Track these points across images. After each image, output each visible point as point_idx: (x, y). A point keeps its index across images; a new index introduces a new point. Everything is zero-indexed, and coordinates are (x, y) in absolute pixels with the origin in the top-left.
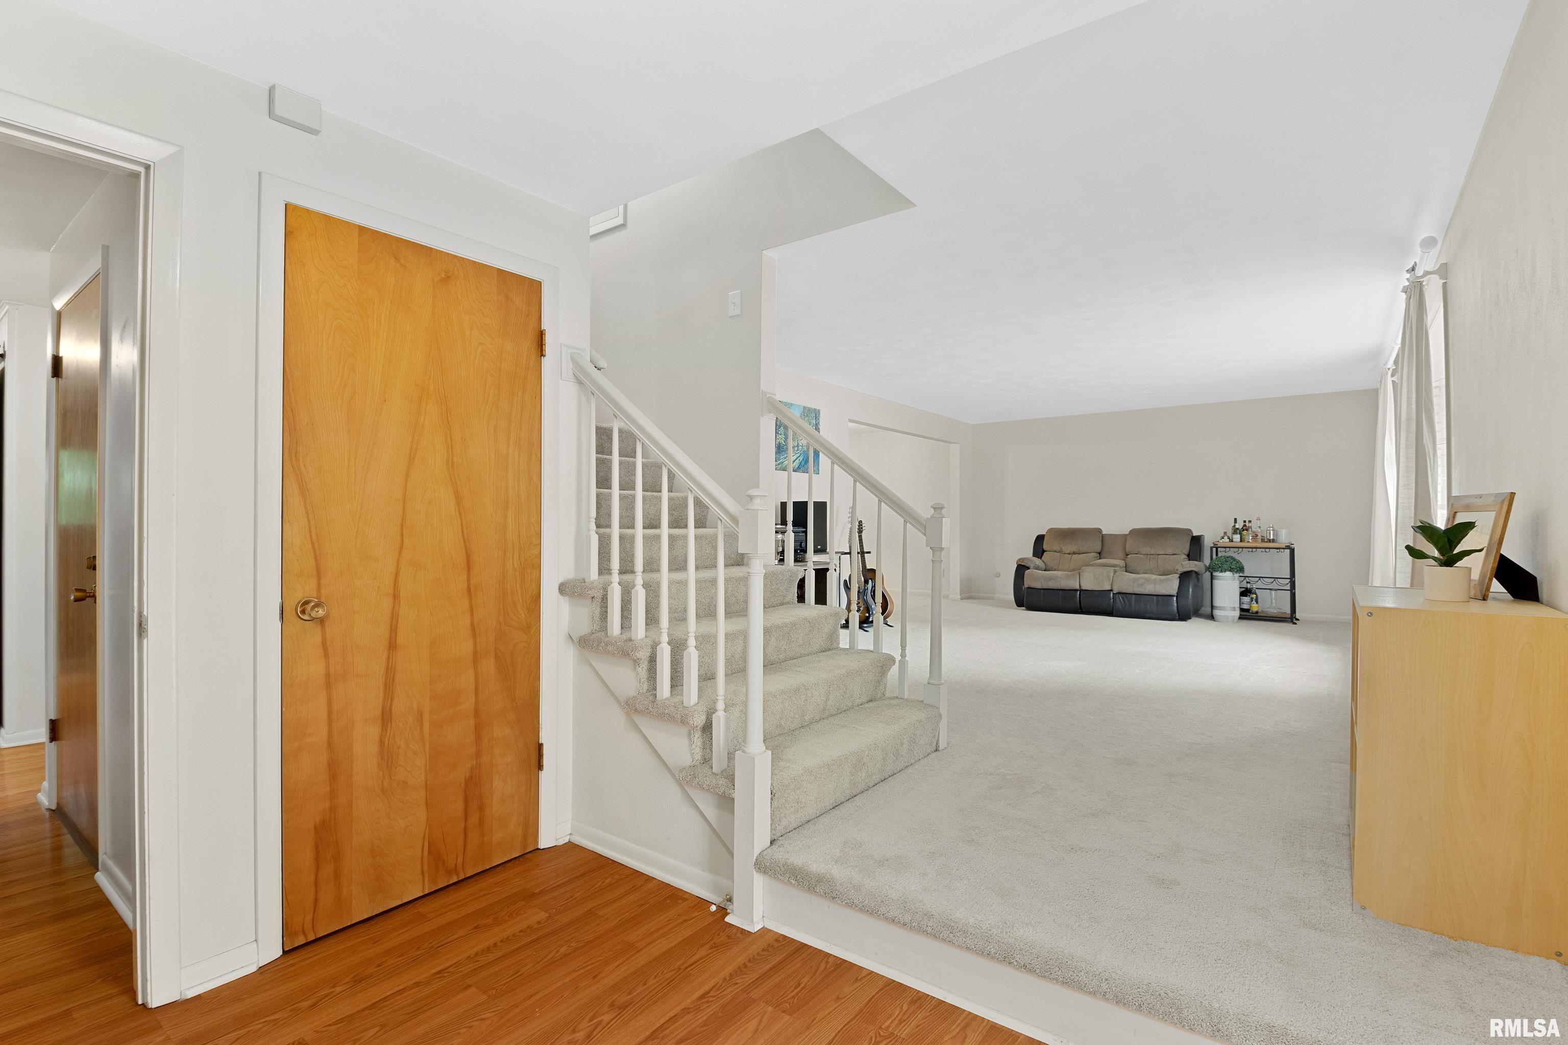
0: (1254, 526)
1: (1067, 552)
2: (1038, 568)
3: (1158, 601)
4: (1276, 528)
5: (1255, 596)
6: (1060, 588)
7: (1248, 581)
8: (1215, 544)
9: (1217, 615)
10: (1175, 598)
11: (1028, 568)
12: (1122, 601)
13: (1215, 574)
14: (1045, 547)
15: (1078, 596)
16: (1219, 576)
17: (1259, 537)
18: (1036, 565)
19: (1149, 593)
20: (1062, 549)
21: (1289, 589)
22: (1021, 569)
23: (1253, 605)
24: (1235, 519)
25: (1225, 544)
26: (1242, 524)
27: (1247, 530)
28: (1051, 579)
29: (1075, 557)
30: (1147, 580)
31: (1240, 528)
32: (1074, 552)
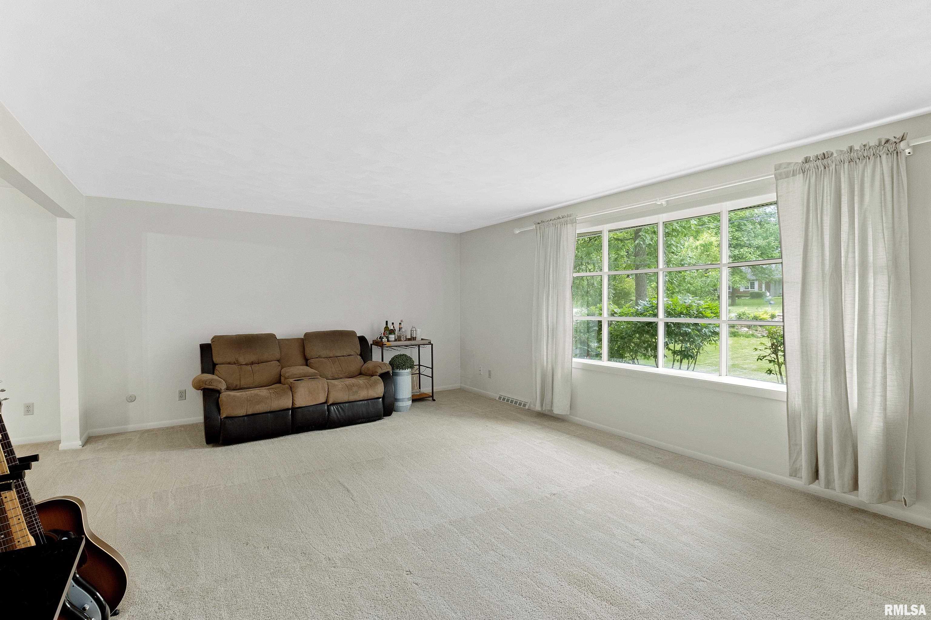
1: (244, 363)
2: (223, 388)
6: (269, 411)
10: (382, 398)
12: (336, 411)
13: (398, 371)
14: (216, 359)
15: (291, 415)
20: (237, 361)
30: (359, 386)
32: (252, 362)
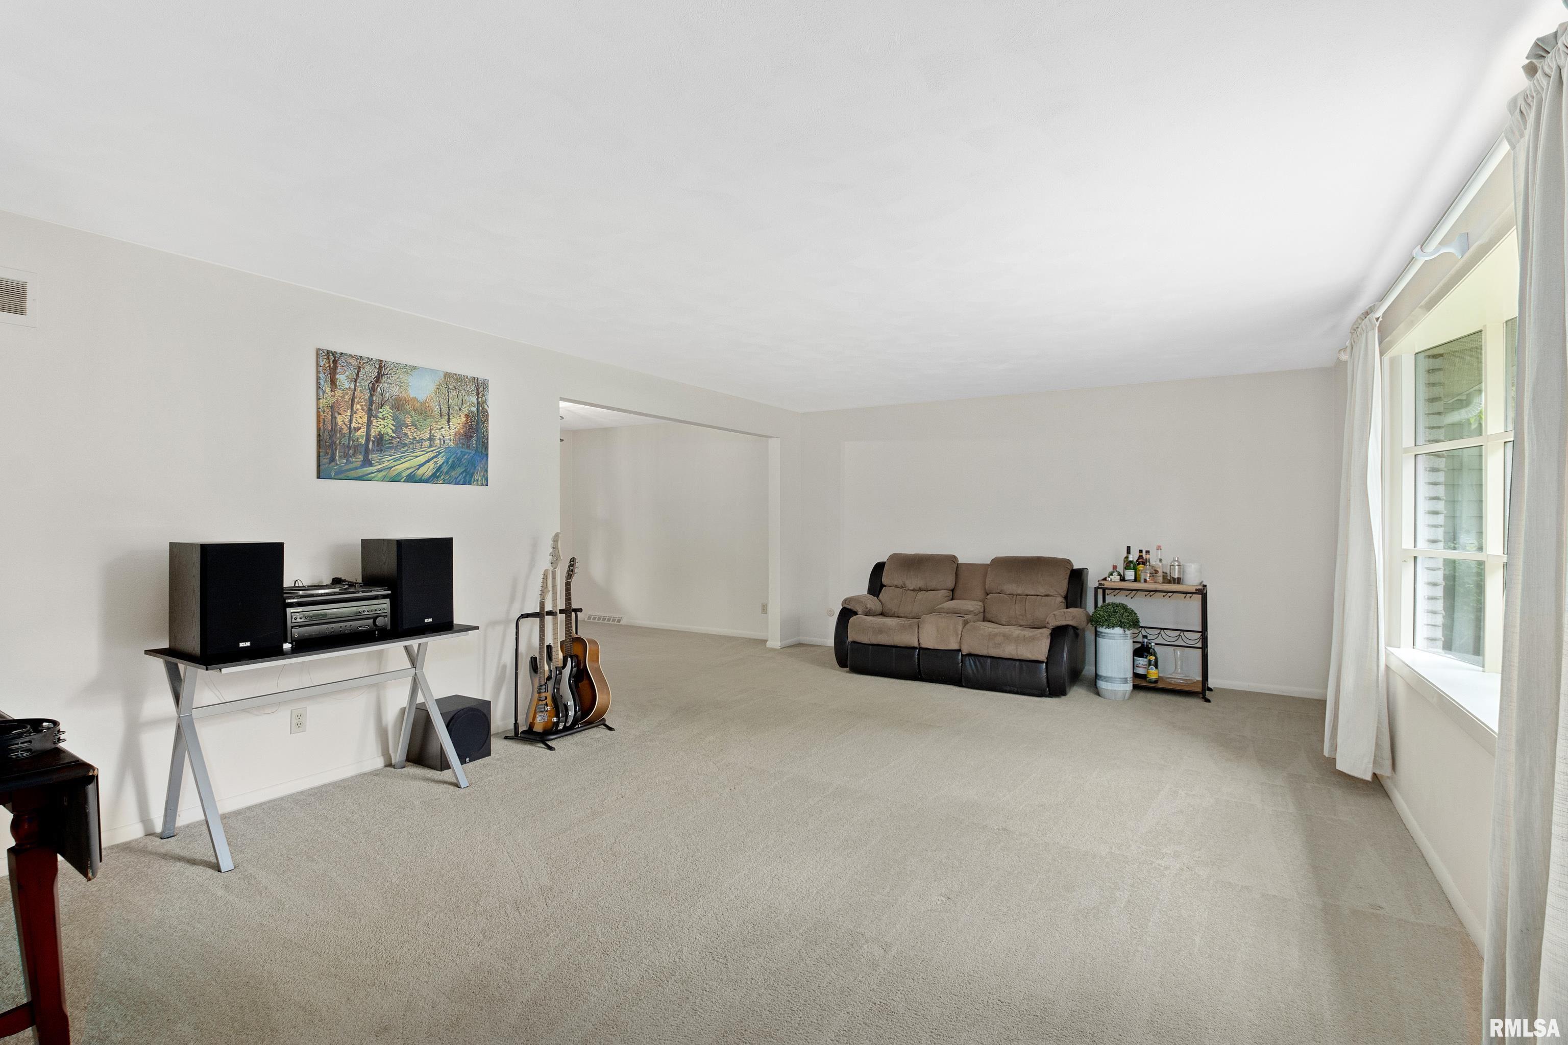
0: (1153, 559)
1: (911, 588)
2: (869, 613)
3: (1021, 668)
4: (1182, 563)
5: (1154, 658)
6: (893, 644)
7: (1145, 634)
8: (1100, 584)
9: (1102, 688)
10: (1044, 664)
11: (855, 613)
12: (973, 665)
13: (1102, 629)
14: (885, 580)
15: (917, 656)
16: (1105, 633)
17: (1160, 574)
18: (867, 608)
19: (1009, 657)
20: (904, 584)
21: (1201, 646)
22: (846, 614)
23: (1151, 671)
24: (1129, 548)
25: (1113, 584)
26: (1137, 555)
27: (1144, 563)
28: (880, 631)
29: (921, 595)
30: (1007, 637)
31: (1135, 561)
32: (920, 588)
